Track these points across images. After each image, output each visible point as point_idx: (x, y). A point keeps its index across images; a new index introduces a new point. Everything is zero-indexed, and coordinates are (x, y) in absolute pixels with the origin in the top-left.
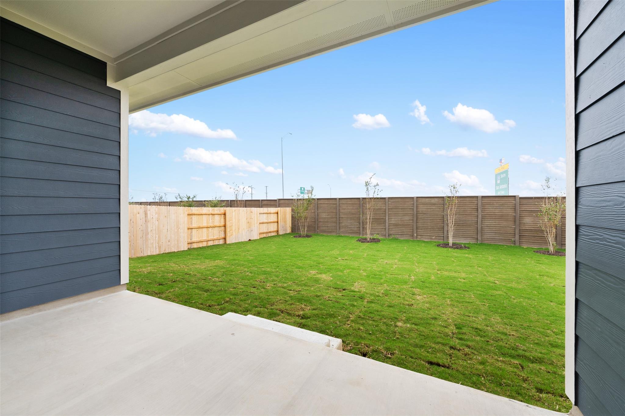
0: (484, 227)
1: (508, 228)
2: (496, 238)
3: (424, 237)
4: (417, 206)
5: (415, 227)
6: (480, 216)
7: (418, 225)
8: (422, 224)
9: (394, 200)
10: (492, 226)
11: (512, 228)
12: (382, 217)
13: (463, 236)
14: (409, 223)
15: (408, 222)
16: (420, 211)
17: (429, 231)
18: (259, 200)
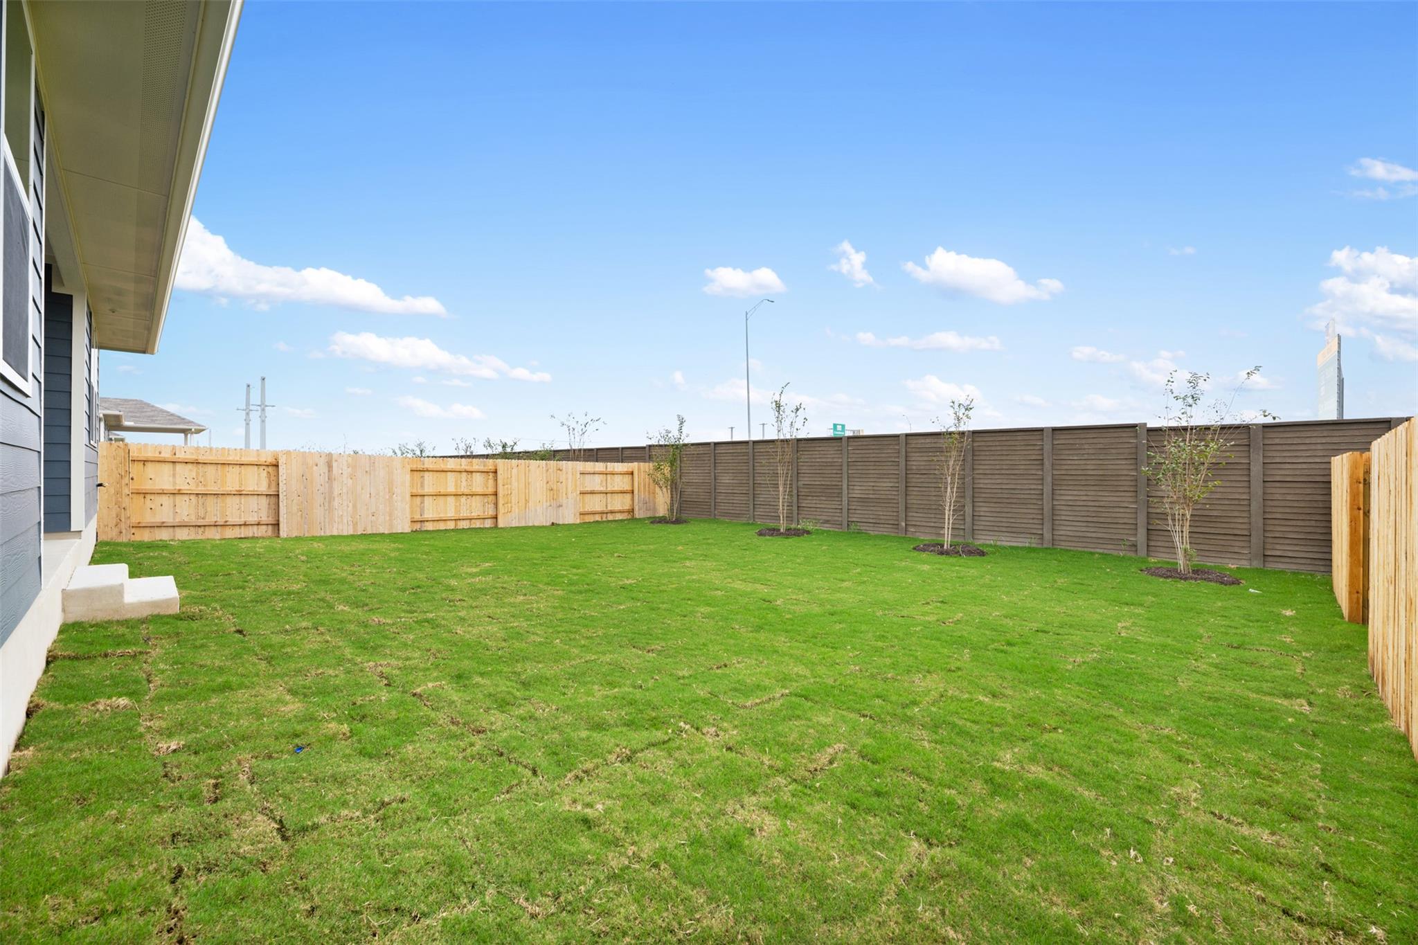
0: (1058, 507)
1: (1117, 510)
2: (1089, 535)
3: (922, 529)
4: (906, 456)
5: (902, 507)
6: (1049, 479)
7: (909, 502)
8: (919, 498)
9: (860, 443)
10: (1078, 503)
11: (1128, 510)
12: (834, 483)
13: (1009, 529)
14: (890, 497)
15: (888, 493)
16: (914, 467)
17: (933, 516)
18: (617, 449)
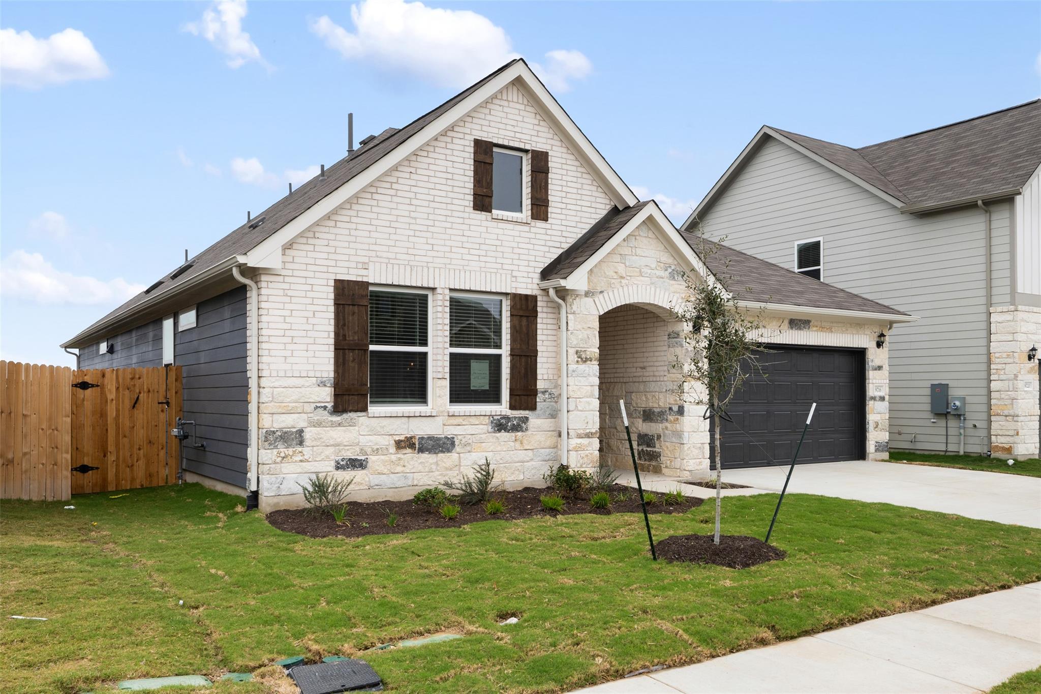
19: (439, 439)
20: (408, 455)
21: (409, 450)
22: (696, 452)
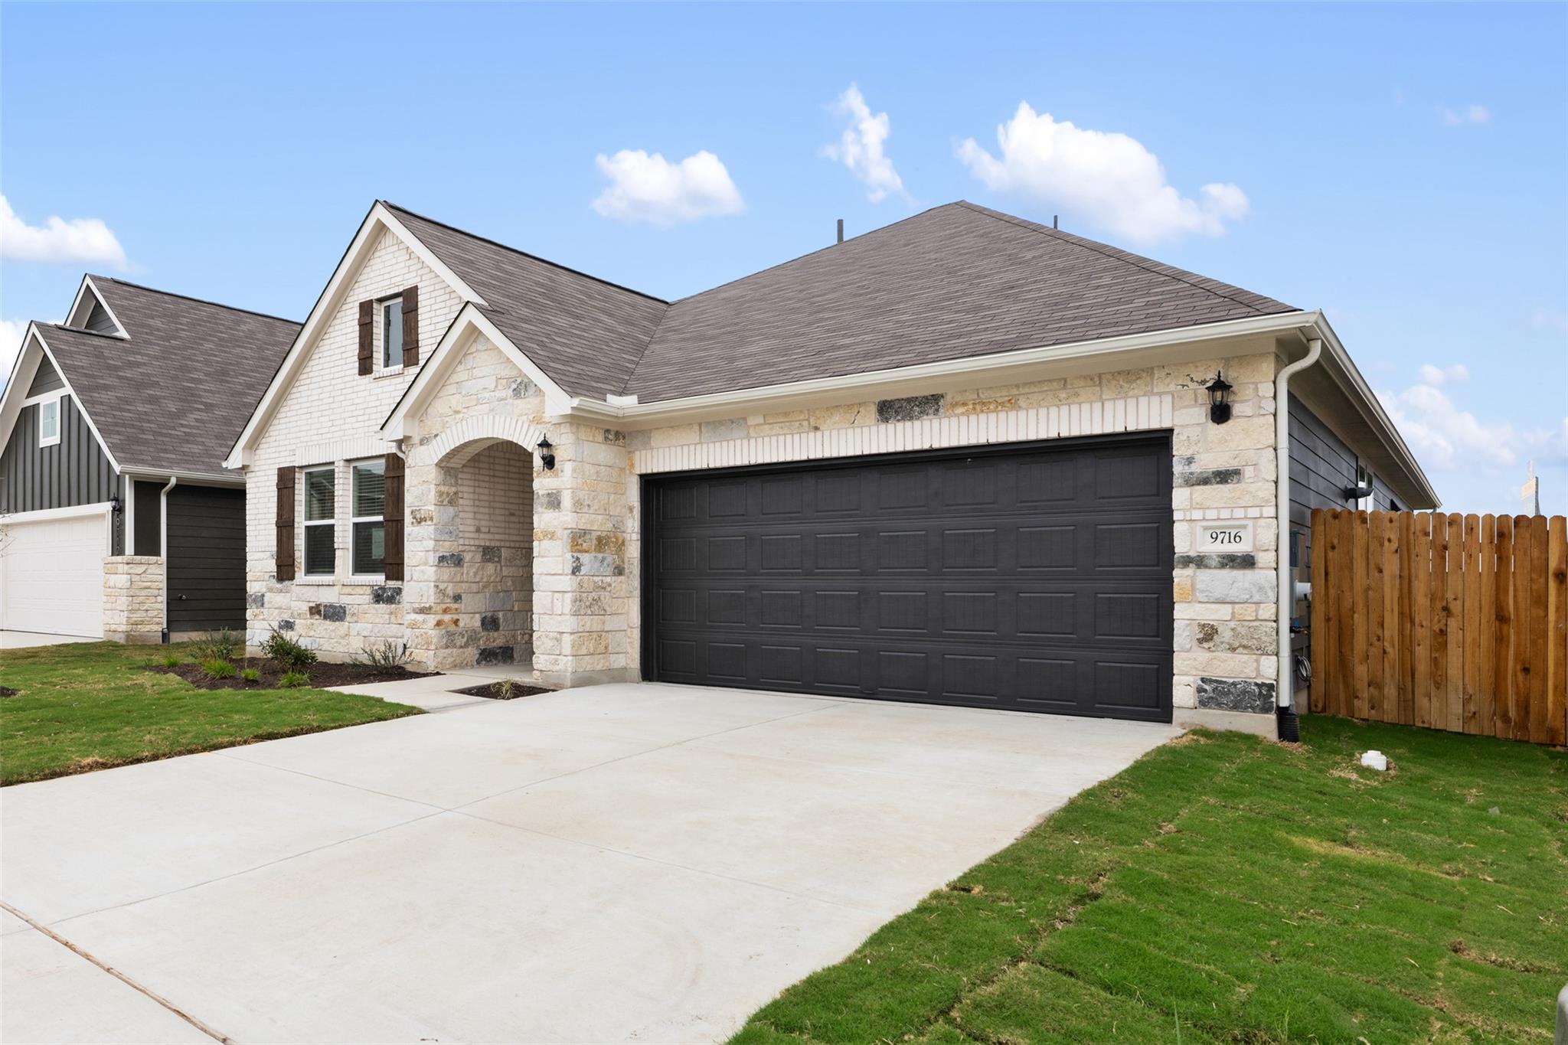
19: (335, 607)
20: (317, 621)
21: (317, 617)
22: (549, 644)
